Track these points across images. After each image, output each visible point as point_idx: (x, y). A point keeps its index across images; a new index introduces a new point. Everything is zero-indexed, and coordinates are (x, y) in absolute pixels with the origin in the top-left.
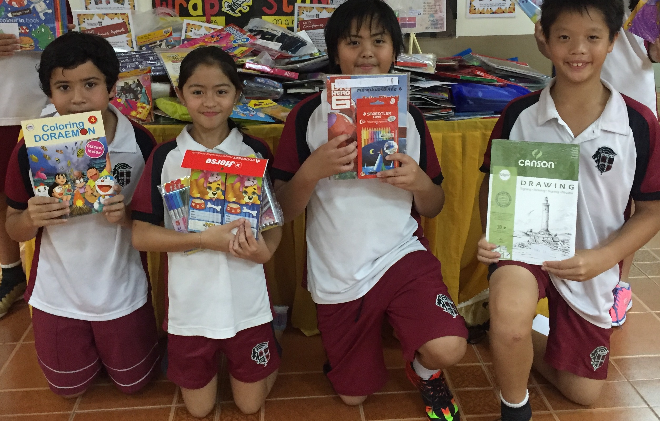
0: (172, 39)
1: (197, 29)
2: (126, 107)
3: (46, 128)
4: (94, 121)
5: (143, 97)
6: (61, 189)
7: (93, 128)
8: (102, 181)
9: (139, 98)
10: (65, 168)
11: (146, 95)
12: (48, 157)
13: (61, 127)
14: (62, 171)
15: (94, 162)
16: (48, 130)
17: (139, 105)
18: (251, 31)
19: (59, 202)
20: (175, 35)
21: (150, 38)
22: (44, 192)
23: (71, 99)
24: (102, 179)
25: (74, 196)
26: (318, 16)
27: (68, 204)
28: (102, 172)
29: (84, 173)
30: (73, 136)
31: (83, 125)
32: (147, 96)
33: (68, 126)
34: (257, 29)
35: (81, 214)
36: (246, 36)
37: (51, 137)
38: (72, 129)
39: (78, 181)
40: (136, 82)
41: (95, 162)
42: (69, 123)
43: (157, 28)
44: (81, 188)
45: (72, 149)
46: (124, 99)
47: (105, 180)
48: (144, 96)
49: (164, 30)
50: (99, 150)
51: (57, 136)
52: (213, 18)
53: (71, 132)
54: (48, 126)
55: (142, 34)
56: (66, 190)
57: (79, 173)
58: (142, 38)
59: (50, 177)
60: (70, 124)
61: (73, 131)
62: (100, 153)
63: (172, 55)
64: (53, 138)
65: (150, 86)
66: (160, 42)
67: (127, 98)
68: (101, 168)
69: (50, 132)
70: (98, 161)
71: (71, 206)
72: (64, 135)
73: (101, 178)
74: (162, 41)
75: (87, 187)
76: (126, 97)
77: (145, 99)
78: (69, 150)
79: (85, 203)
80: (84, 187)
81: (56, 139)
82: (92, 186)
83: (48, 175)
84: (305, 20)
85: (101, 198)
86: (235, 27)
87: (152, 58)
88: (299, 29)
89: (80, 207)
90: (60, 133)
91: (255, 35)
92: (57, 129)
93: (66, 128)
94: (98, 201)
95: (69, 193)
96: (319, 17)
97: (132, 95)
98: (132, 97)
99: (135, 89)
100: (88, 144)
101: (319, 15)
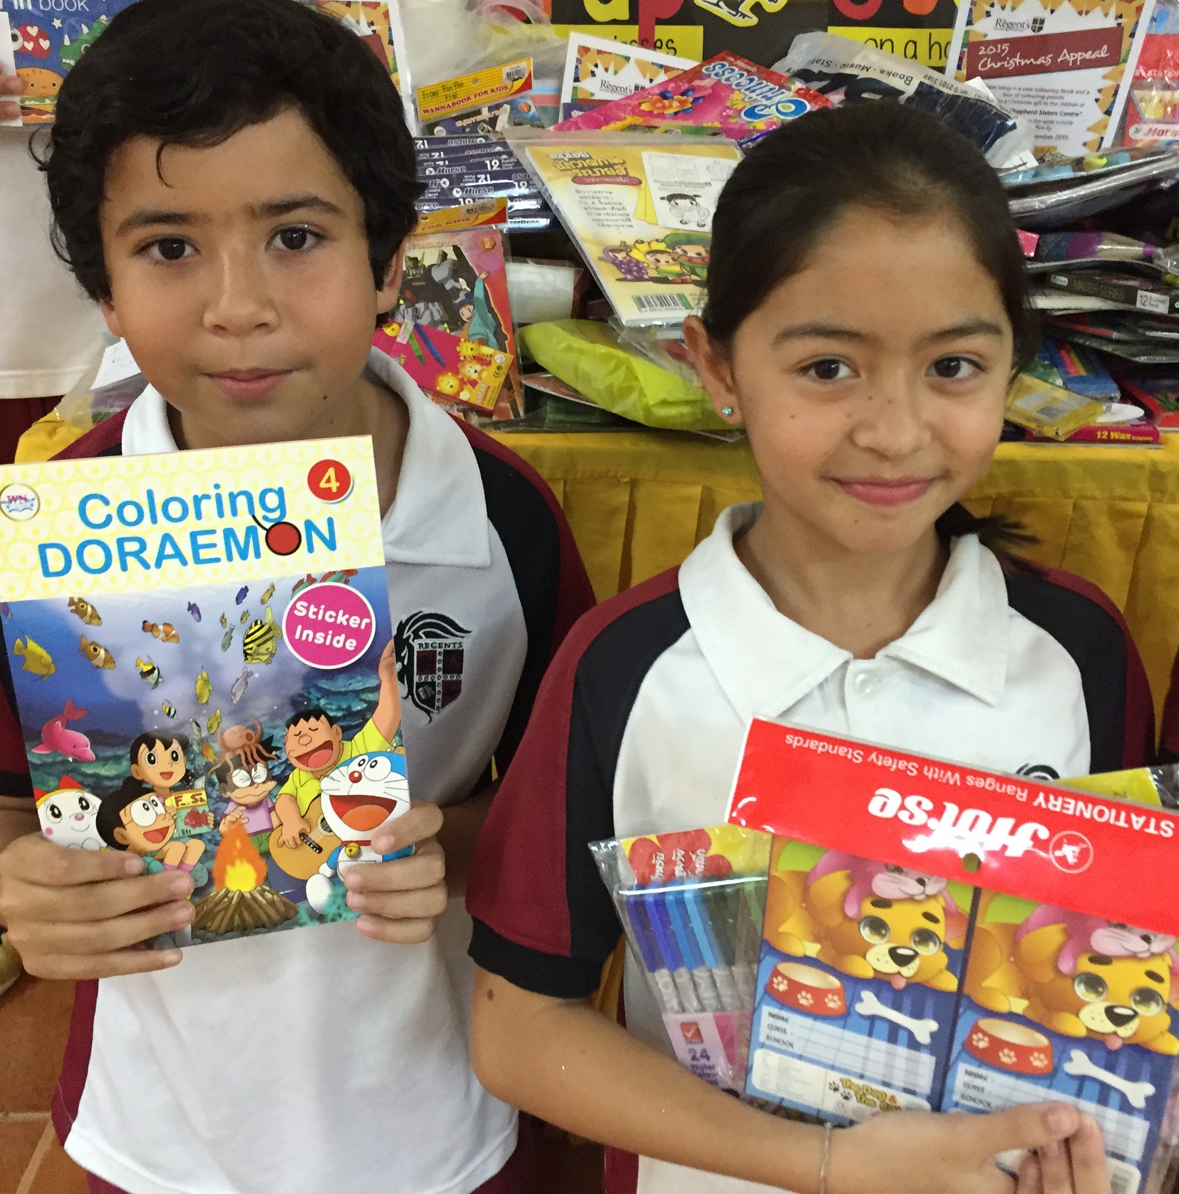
0: (530, 102)
1: (611, 70)
2: (419, 357)
3: (96, 511)
4: (334, 485)
5: (477, 319)
6: (160, 809)
7: (330, 521)
8: (355, 779)
9: (464, 322)
10: (183, 712)
11: (491, 310)
12: (102, 653)
13: (175, 510)
14: (170, 723)
15: (320, 689)
16: (109, 519)
17: (466, 349)
18: (805, 75)
19: (146, 872)
20: (542, 88)
21: (462, 93)
22: (79, 818)
23: (204, 307)
24: (354, 766)
25: (217, 844)
26: (1038, 23)
27: (184, 884)
28: (358, 737)
29: (271, 739)
30: (230, 558)
31: (282, 506)
32: (495, 316)
33: (209, 507)
34: (826, 70)
35: (244, 930)
36: (788, 95)
37: (123, 555)
38: (228, 521)
39: (239, 777)
40: (452, 256)
41: (324, 684)
42: (213, 492)
43: (480, 63)
44: (251, 808)
45: (223, 620)
46: (409, 324)
47: (368, 771)
48: (482, 317)
49: (506, 69)
50: (350, 632)
51: (150, 555)
52: (662, 32)
53: (219, 539)
54: (106, 502)
55: (433, 81)
56: (184, 813)
57: (249, 737)
58: (435, 94)
59: (109, 753)
60: (219, 498)
61: (229, 533)
62: (351, 644)
63: (568, 156)
64: (130, 560)
65: (503, 273)
66: (491, 109)
67: (419, 321)
68: (350, 714)
69: (117, 530)
70: (340, 684)
71: (198, 892)
72: (186, 549)
73: (347, 763)
74: (498, 107)
75: (282, 805)
76: (417, 316)
77: (486, 325)
78: (209, 626)
79: (267, 880)
80: (265, 804)
81: (146, 566)
82: (305, 800)
83: (98, 738)
84: (989, 38)
85: (343, 856)
86: (740, 63)
87: (494, 165)
88: (964, 71)
89: (242, 896)
90: (167, 538)
91: (823, 91)
92: (154, 520)
93: (199, 516)
94: (326, 870)
95: (198, 830)
96: (1040, 29)
97: (436, 310)
98: (437, 317)
99: (448, 286)
100: (300, 599)
101: (1042, 22)
